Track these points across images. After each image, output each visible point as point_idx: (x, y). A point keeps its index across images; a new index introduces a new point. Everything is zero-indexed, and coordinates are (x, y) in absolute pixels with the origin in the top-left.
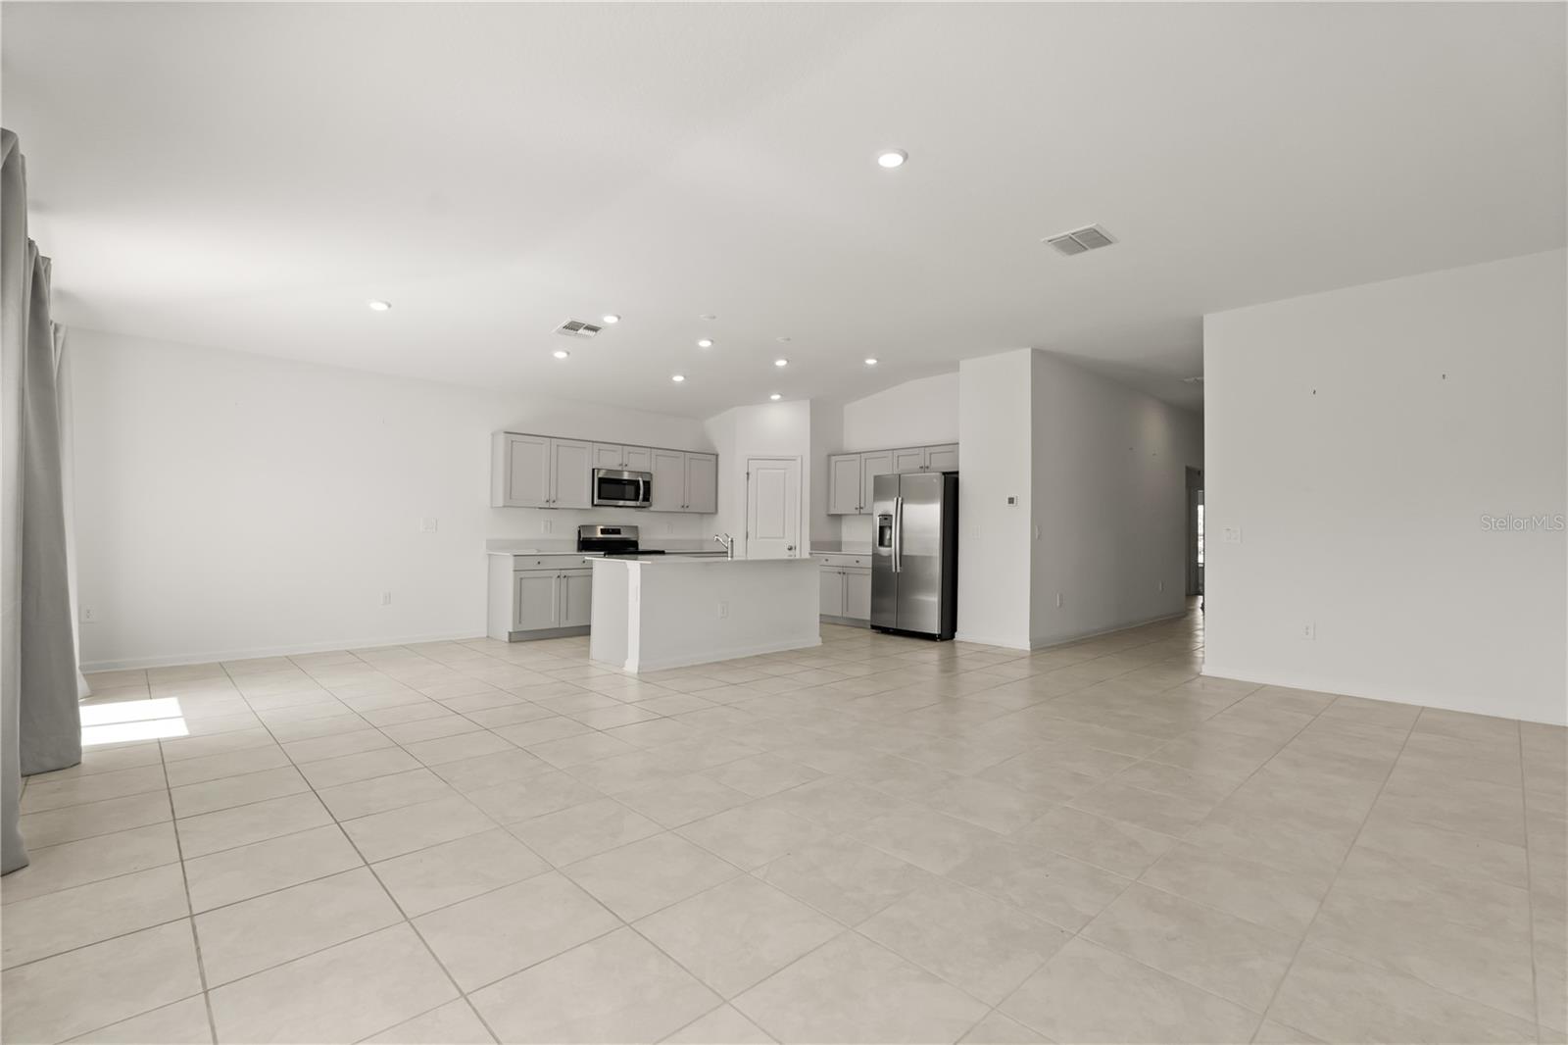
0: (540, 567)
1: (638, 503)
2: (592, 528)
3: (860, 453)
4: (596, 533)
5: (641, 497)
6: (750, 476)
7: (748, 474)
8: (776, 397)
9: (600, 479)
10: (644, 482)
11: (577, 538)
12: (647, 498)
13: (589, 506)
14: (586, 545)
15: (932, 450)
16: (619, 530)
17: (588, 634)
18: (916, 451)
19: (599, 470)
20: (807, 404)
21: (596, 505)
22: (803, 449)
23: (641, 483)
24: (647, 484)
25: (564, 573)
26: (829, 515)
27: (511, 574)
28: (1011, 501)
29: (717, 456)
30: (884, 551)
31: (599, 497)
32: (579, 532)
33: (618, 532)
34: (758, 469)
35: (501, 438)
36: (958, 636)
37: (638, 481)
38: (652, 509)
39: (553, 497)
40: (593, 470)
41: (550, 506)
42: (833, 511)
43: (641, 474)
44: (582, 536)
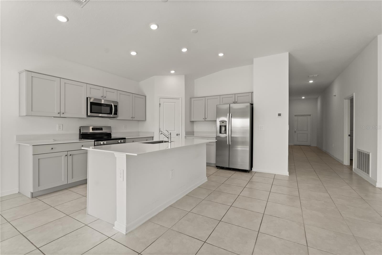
0: (53, 151)
1: (112, 116)
2: (88, 127)
3: (205, 97)
4: (89, 129)
5: (113, 112)
6: (161, 105)
7: (160, 104)
8: (173, 72)
9: (91, 103)
10: (114, 105)
11: (78, 132)
12: (116, 113)
13: (85, 116)
14: (84, 136)
15: (239, 95)
16: (102, 128)
17: (86, 183)
18: (231, 96)
19: (90, 98)
20: (183, 76)
21: (89, 116)
22: (182, 95)
23: (113, 106)
24: (116, 107)
25: (69, 153)
26: (190, 121)
27: (31, 157)
28: (280, 115)
29: (146, 96)
30: (223, 135)
31: (91, 112)
32: (80, 130)
33: (101, 129)
34: (164, 102)
35: (24, 74)
36: (254, 169)
37: (112, 105)
38: (118, 118)
39: (62, 111)
40: (87, 98)
41: (61, 116)
42: (192, 120)
43: (113, 102)
44: (82, 132)
